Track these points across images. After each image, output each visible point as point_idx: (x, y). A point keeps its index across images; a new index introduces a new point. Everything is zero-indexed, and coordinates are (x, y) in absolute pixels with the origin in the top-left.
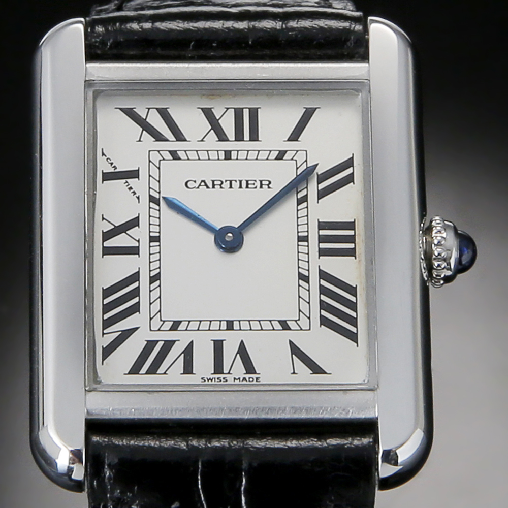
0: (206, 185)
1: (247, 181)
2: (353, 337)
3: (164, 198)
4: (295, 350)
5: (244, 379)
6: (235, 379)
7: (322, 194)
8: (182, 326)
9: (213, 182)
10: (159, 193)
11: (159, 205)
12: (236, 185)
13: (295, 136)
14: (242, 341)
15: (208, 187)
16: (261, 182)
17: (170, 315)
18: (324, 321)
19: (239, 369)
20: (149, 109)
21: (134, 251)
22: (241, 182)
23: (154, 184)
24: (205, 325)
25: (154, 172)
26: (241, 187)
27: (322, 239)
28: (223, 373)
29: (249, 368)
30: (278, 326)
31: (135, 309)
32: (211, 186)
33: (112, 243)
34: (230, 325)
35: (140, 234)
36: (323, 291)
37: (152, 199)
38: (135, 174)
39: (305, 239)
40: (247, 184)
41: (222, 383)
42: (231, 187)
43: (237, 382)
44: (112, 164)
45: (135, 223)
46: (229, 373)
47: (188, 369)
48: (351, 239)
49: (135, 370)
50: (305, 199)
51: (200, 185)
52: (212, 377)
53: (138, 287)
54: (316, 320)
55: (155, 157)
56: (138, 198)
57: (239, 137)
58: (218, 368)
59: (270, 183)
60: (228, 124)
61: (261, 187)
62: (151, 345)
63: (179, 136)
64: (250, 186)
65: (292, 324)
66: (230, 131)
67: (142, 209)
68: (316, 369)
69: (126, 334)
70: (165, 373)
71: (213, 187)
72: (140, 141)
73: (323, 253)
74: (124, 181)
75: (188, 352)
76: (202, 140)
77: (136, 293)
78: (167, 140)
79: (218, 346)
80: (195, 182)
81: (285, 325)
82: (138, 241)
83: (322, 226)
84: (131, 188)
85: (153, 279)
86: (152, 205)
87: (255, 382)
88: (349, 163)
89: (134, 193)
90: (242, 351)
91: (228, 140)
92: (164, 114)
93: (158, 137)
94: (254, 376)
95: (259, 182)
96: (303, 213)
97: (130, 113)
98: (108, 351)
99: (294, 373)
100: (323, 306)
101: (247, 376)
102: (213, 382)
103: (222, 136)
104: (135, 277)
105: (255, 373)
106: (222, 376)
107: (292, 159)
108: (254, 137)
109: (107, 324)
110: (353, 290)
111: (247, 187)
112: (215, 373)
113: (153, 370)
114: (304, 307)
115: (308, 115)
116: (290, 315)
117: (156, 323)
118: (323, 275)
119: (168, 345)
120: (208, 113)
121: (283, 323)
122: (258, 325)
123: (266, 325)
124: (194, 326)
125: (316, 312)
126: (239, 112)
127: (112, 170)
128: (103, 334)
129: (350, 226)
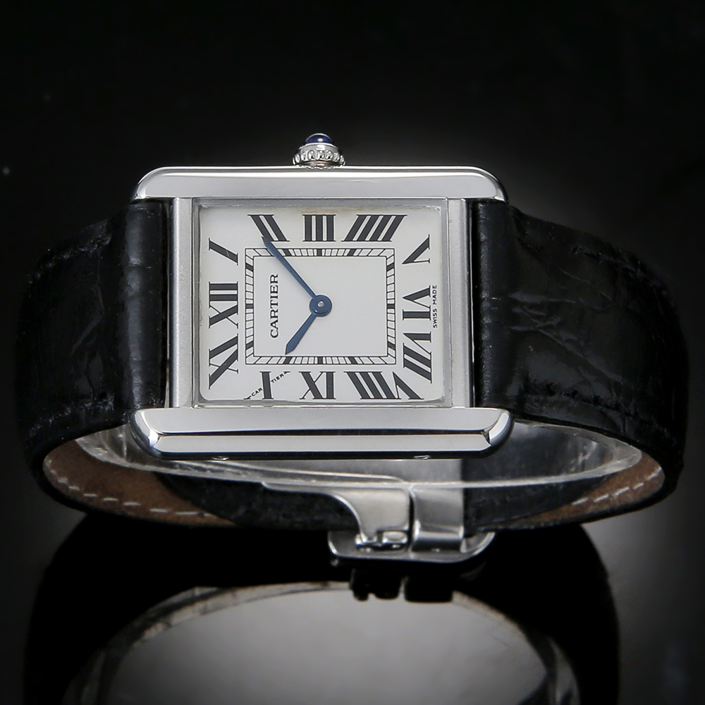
0: (275, 322)
1: (272, 292)
2: (399, 219)
3: (286, 354)
4: (411, 260)
5: (434, 297)
6: (434, 303)
7: (282, 238)
8: (392, 341)
9: (272, 317)
10: (281, 357)
11: (292, 357)
12: (275, 301)
13: (234, 257)
14: (404, 298)
15: (277, 321)
16: (271, 282)
17: (383, 349)
18: (387, 238)
19: (426, 300)
20: (210, 364)
21: (330, 376)
22: (271, 297)
23: (274, 360)
24: (391, 325)
25: (264, 360)
26: (277, 297)
27: (319, 238)
28: (430, 312)
29: (426, 293)
30: (391, 272)
31: (378, 375)
32: (275, 319)
34: (391, 306)
35: (315, 371)
36: (362, 239)
37: (287, 362)
38: (266, 376)
39: (319, 251)
40: (274, 292)
41: (438, 313)
42: (277, 304)
43: (437, 302)
44: (257, 392)
45: (307, 376)
46: (430, 308)
47: (427, 337)
48: (319, 218)
49: (428, 376)
50: (286, 251)
51: (275, 327)
52: (432, 320)
53: (360, 373)
54: (385, 245)
55: (251, 360)
56: (285, 373)
57: (235, 298)
58: (426, 315)
59: (273, 276)
60: (224, 306)
61: (277, 282)
62: (407, 364)
63: (234, 341)
64: (276, 290)
65: (390, 262)
66: (230, 304)
67: (295, 370)
68: (426, 245)
69: (398, 382)
70: (430, 354)
71: (277, 317)
72: (237, 371)
73: (331, 238)
74: (271, 383)
75: (413, 337)
76: (237, 325)
77: (365, 375)
78: (237, 351)
79: (407, 315)
80: (272, 331)
81: (390, 267)
82: (322, 372)
83: (308, 239)
84: (278, 378)
85: (353, 361)
86: (291, 362)
87: (436, 289)
88: (256, 219)
89: (281, 375)
90: (412, 298)
91: (237, 306)
92: (214, 353)
93: (234, 357)
94: (432, 290)
95: (272, 284)
96: (298, 252)
97: (213, 378)
98: (412, 395)
99: (429, 261)
100: (374, 239)
101: (432, 294)
102: (437, 319)
103: (234, 310)
104: (352, 375)
106: (432, 313)
107: (253, 259)
108: (234, 287)
109: (390, 395)
110: (361, 218)
111: (277, 292)
112: (430, 318)
113: (428, 363)
114: (375, 253)
115: (213, 246)
116: (382, 264)
117: (390, 360)
118: (349, 238)
119: (407, 351)
120: (213, 321)
121: (389, 268)
122: (390, 287)
123: (391, 280)
124: (391, 333)
125: (379, 244)
126: (213, 298)
127: (262, 392)
128: (398, 398)
129: (308, 219)
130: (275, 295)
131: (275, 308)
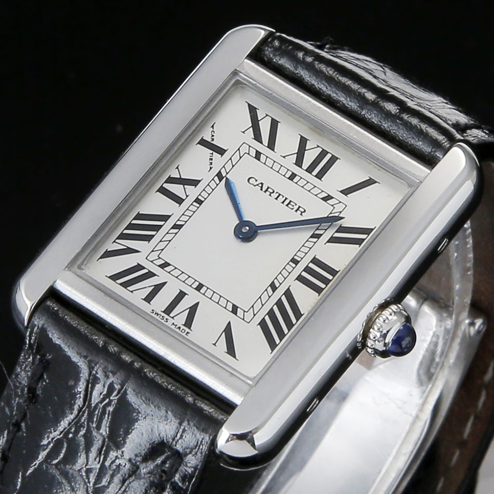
0: (262, 187)
1: (291, 201)
2: (273, 346)
3: (227, 178)
4: (228, 331)
5: (179, 328)
6: (173, 324)
7: (333, 240)
8: (168, 269)
9: (268, 188)
10: (227, 173)
11: (220, 181)
12: (281, 199)
13: (346, 192)
14: (198, 303)
15: (261, 189)
16: (299, 207)
17: (166, 257)
18: (263, 324)
19: (181, 319)
20: (267, 115)
21: (179, 200)
22: (286, 199)
23: (229, 166)
24: (184, 277)
25: (236, 158)
26: (283, 203)
27: (307, 270)
28: (169, 315)
29: (189, 323)
30: (230, 307)
31: (148, 238)
32: (264, 189)
33: (170, 187)
34: (199, 288)
35: (193, 192)
36: (279, 303)
37: (220, 176)
38: (221, 152)
39: (296, 262)
40: (289, 203)
41: (163, 321)
42: (276, 199)
43: (173, 327)
44: (213, 136)
45: (195, 183)
46: (173, 318)
47: (149, 299)
48: (326, 281)
49: (114, 278)
50: (318, 236)
51: (258, 185)
52: (160, 313)
53: (161, 226)
54: (258, 319)
55: (244, 149)
56: (211, 168)
57: (310, 170)
58: (168, 310)
59: (305, 211)
60: (309, 157)
61: (296, 211)
62: (139, 267)
63: (271, 145)
64: (289, 206)
65: (240, 312)
66: (307, 163)
67: (206, 176)
68: (231, 350)
69: (129, 251)
70: (132, 292)
71: (265, 192)
72: (244, 132)
73: (300, 278)
74: (211, 152)
75: (158, 288)
76: (284, 157)
77: (157, 228)
78: (262, 143)
79: (181, 295)
80: (256, 181)
81: (235, 310)
82: (187, 196)
83: (315, 261)
84: (211, 159)
85: (176, 227)
86: (216, 178)
87: (184, 334)
88: (367, 231)
89: (211, 164)
90: (193, 310)
91: (301, 167)
92: (274, 124)
93: (258, 137)
94: (187, 330)
95: (297, 207)
96: (309, 244)
97: (253, 110)
98: (108, 254)
99: (215, 344)
100: (271, 313)
101: (183, 327)
102: (157, 317)
103: (299, 162)
104: (165, 218)
105: (190, 328)
106: (166, 316)
107: (332, 205)
108: (320, 176)
109: (123, 236)
110: (298, 315)
111: (287, 205)
112: (163, 312)
113: (125, 285)
114: (258, 306)
115: (370, 182)
116: (243, 305)
117: (153, 256)
118: (288, 294)
119: (150, 275)
120: (303, 142)
121: (235, 308)
122: (217, 299)
123: (223, 302)
124: (176, 273)
125: (263, 313)
126: (324, 153)
127: (210, 140)
128: (114, 242)
129: (333, 272)
130: (286, 202)
131: (275, 195)
